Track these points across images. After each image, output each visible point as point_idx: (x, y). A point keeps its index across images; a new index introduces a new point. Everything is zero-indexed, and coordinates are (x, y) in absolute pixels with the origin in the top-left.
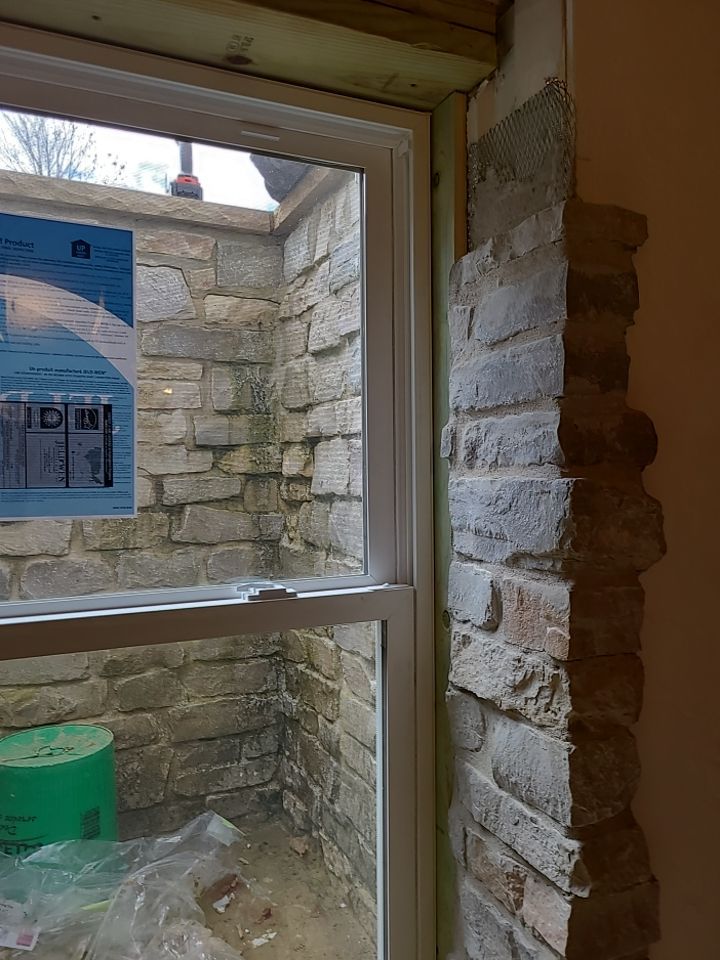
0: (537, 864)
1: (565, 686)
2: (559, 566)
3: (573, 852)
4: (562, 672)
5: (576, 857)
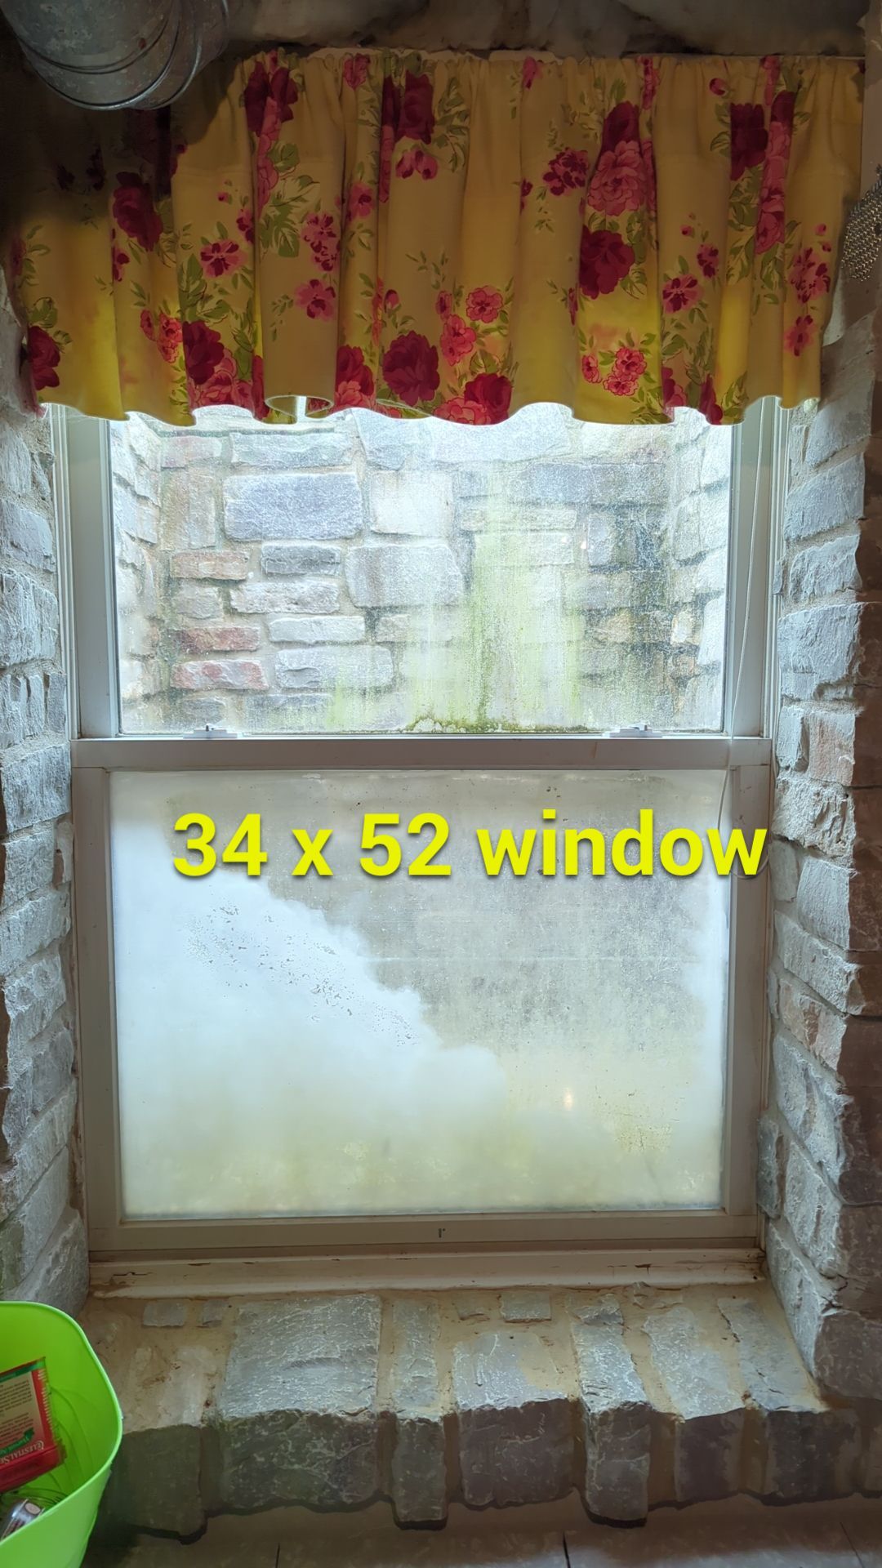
0: (824, 994)
1: (851, 813)
2: (851, 692)
3: (850, 974)
4: (850, 800)
5: (853, 978)
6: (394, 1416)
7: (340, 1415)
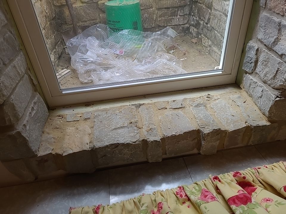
6: (146, 140)
7: (131, 143)
